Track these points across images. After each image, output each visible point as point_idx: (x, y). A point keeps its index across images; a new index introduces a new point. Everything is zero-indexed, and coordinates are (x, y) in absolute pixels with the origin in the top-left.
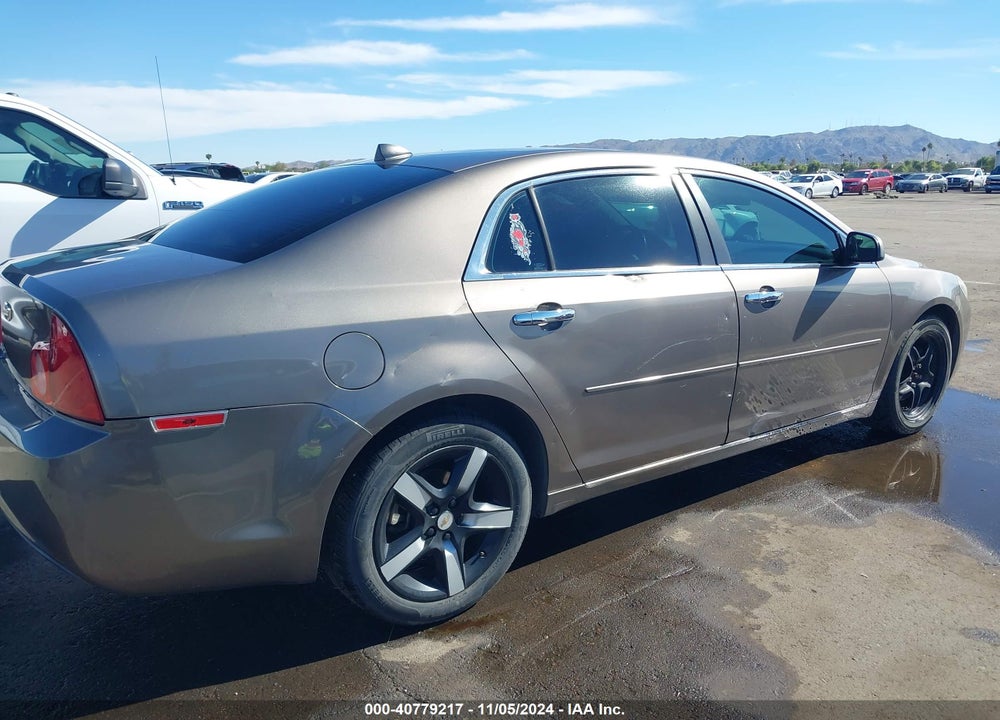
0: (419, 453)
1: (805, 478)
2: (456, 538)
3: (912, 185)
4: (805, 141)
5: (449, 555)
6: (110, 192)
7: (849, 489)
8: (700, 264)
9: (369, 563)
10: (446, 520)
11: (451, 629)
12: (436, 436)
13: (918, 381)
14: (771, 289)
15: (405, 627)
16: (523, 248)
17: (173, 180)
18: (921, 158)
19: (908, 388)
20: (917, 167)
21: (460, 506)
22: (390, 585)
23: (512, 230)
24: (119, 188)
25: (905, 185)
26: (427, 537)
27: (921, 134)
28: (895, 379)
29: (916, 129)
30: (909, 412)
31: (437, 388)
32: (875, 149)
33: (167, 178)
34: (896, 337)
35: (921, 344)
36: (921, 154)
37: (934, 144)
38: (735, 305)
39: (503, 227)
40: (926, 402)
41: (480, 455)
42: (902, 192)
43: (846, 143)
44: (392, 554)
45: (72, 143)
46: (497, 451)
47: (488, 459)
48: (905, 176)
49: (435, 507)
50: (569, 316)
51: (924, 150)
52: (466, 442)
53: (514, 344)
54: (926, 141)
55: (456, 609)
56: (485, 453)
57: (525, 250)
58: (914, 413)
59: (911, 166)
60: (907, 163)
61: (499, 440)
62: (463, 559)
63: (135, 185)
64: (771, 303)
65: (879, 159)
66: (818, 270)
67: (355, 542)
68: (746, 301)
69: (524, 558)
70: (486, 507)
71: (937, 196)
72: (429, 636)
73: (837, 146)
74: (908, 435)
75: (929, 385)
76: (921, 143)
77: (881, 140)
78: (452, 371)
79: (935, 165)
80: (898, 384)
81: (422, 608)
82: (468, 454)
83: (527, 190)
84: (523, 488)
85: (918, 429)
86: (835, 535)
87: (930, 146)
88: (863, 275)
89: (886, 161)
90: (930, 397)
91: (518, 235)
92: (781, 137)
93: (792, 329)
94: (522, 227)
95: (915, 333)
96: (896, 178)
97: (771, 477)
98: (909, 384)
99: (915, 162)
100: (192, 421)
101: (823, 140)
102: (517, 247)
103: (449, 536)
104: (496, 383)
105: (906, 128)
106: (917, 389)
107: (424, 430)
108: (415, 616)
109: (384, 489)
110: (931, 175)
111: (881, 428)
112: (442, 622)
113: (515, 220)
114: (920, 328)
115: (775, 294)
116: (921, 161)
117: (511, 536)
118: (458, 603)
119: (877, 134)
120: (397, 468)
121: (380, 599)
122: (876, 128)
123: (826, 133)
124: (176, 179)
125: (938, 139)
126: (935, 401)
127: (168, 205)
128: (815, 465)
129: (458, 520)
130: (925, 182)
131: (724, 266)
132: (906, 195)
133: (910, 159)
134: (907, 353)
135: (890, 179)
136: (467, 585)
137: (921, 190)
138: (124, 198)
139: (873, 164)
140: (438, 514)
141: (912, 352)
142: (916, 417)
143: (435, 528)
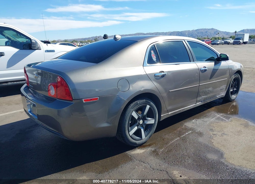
0: (136, 106)
1: (212, 111)
2: (143, 126)
3: (215, 43)
4: (188, 32)
5: (142, 130)
6: (33, 48)
7: (222, 113)
8: (190, 62)
9: (127, 131)
10: (141, 122)
11: (143, 147)
12: (140, 102)
13: (234, 88)
14: (205, 67)
15: (134, 146)
16: (154, 59)
17: (47, 45)
18: (217, 36)
19: (232, 90)
20: (215, 39)
21: (144, 119)
22: (131, 137)
23: (152, 54)
24: (35, 47)
25: (214, 43)
26: (137, 126)
27: (216, 31)
28: (230, 88)
29: (215, 29)
30: (232, 96)
31: (140, 91)
32: (205, 34)
33: (46, 44)
34: (230, 78)
35: (234, 80)
36: (216, 35)
37: (219, 33)
38: (198, 71)
39: (150, 53)
40: (235, 93)
41: (148, 107)
42: (213, 45)
43: (198, 33)
44: (131, 130)
45: (21, 36)
46: (151, 106)
47: (150, 107)
48: (213, 41)
49: (139, 119)
50: (165, 74)
51: (217, 34)
52: (145, 104)
53: (155, 81)
54: (217, 32)
55: (144, 142)
56: (149, 106)
57: (155, 59)
58: (233, 96)
59: (214, 38)
60: (213, 38)
61: (152, 103)
62: (145, 131)
63: (38, 46)
64: (205, 70)
65: (206, 37)
66: (214, 63)
67: (124, 127)
68: (201, 70)
69: (157, 131)
70: (149, 119)
71: (221, 46)
72: (139, 148)
73: (196, 34)
74: (232, 101)
75: (236, 89)
76: (216, 33)
77: (206, 32)
78: (143, 87)
79: (220, 38)
80: (230, 89)
81: (137, 142)
82: (146, 106)
83: (154, 45)
84: (156, 115)
85: (234, 99)
86: (223, 123)
87: (218, 33)
88: (223, 64)
89: (208, 37)
90: (236, 92)
91: (153, 56)
92: (182, 31)
93: (209, 76)
94: (154, 54)
95: (233, 77)
96: (212, 41)
97: (204, 112)
98: (232, 89)
99: (215, 37)
100: (91, 100)
101: (193, 32)
102: (154, 58)
103: (142, 125)
104: (152, 90)
105: (212, 29)
106: (234, 90)
107: (137, 101)
108: (136, 144)
109: (130, 114)
110: (220, 41)
111: (226, 100)
112: (141, 145)
113: (152, 52)
114: (234, 76)
115: (206, 68)
116: (216, 37)
117: (154, 125)
118: (144, 141)
119: (205, 31)
120: (132, 110)
121: (129, 140)
122: (205, 29)
123: (193, 31)
124: (48, 44)
125: (220, 31)
126: (237, 93)
127: (46, 51)
128: (213, 108)
129: (143, 122)
130: (218, 42)
131: (196, 62)
132: (214, 45)
133: (214, 37)
134: (232, 82)
135: (210, 42)
136: (146, 137)
137: (218, 44)
138: (36, 50)
139: (205, 38)
140: (140, 120)
141: (233, 82)
142: (233, 97)
143: (139, 123)
